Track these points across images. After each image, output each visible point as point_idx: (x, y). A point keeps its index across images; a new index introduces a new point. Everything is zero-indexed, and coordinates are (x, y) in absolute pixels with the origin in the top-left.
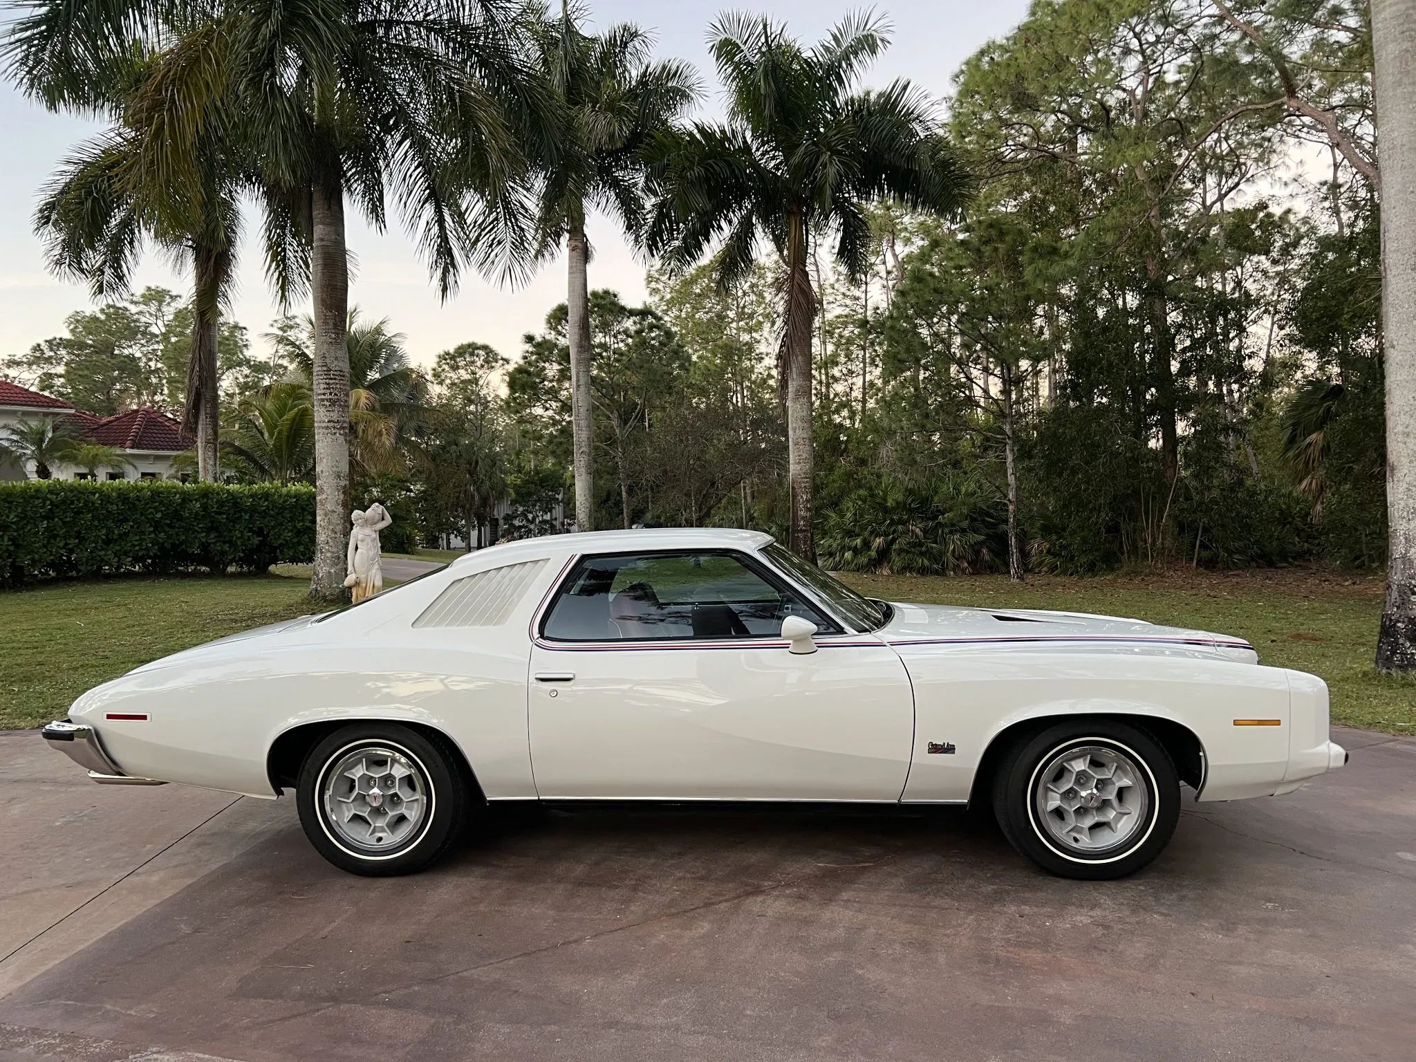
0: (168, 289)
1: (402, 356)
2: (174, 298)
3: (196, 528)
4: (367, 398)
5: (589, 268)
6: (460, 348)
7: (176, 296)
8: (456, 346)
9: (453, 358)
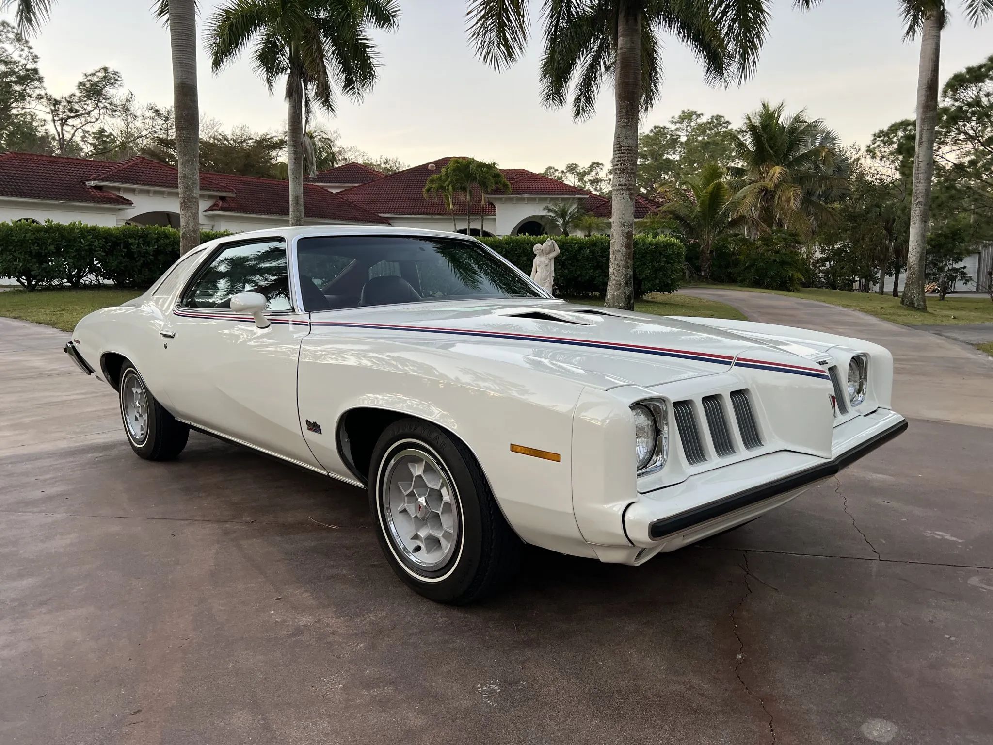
0: (694, 110)
1: (834, 139)
2: (699, 116)
3: (588, 267)
4: (779, 173)
5: (942, 32)
6: (893, 126)
7: (700, 115)
8: (889, 124)
9: (886, 134)
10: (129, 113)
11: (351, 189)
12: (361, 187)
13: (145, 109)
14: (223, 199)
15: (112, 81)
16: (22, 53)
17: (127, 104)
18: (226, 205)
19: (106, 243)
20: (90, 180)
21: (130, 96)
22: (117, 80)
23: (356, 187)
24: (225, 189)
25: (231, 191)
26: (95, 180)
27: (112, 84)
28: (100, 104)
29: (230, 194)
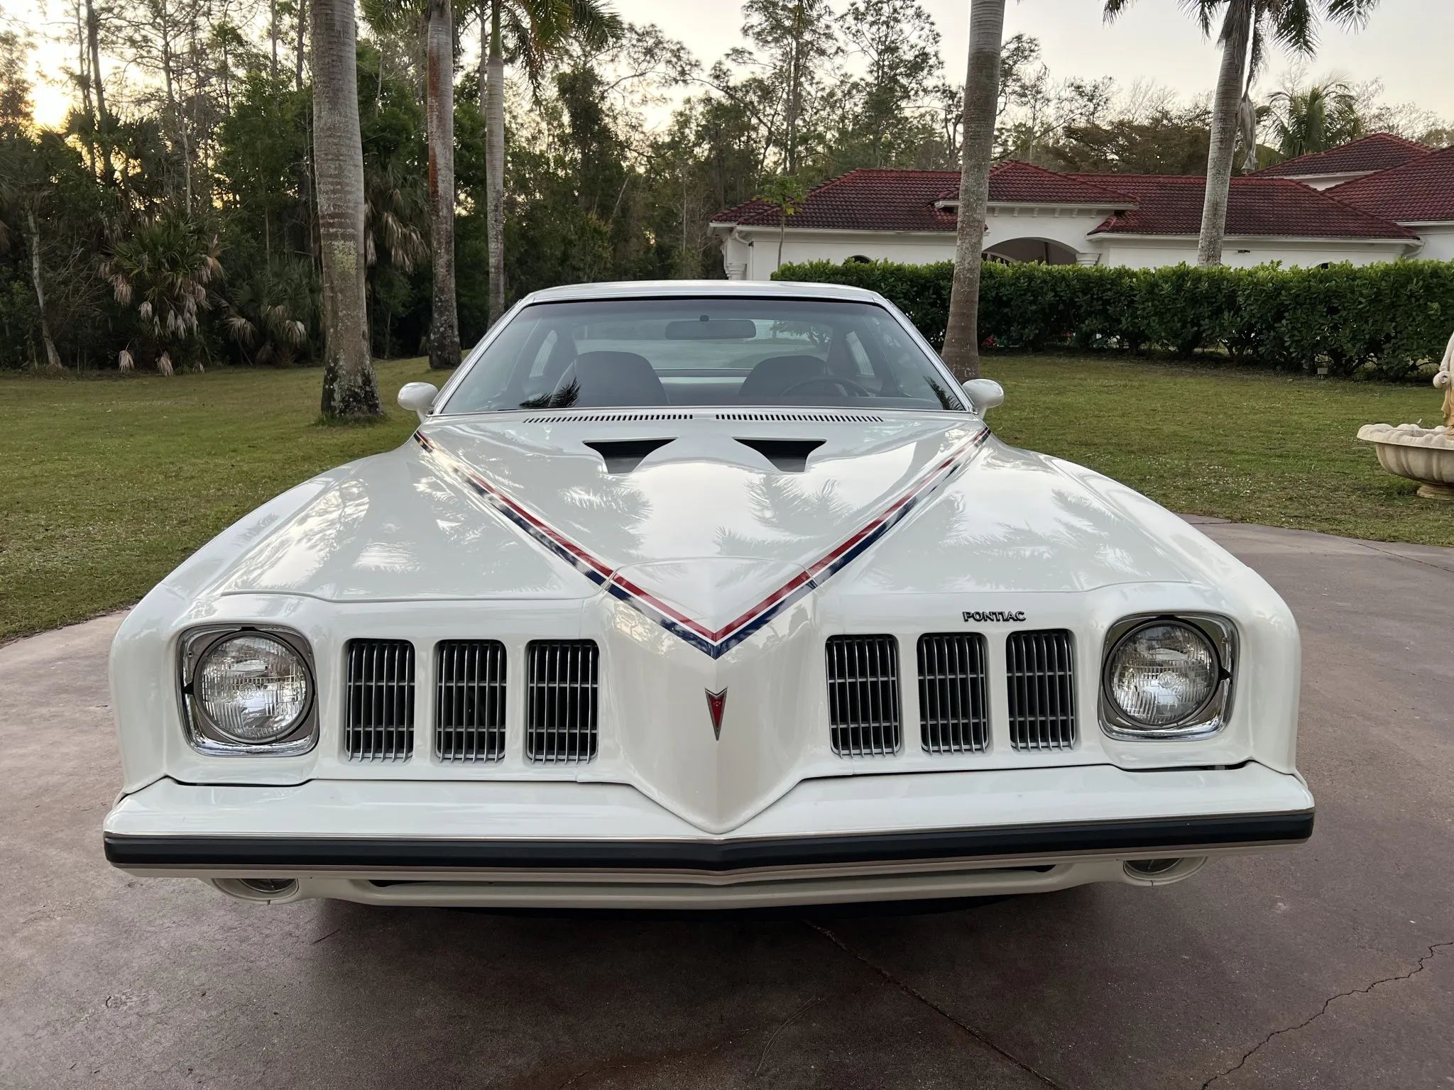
10: (1039, 96)
11: (1356, 180)
12: (1377, 176)
13: (1061, 86)
14: (1119, 213)
15: (1026, 53)
16: (922, 32)
17: (1038, 83)
18: (1122, 223)
19: (912, 287)
20: (939, 200)
21: (1043, 71)
22: (1031, 51)
23: (1366, 176)
24: (1124, 198)
25: (1133, 200)
26: (944, 199)
27: (1026, 58)
28: (1007, 89)
29: (1131, 206)
